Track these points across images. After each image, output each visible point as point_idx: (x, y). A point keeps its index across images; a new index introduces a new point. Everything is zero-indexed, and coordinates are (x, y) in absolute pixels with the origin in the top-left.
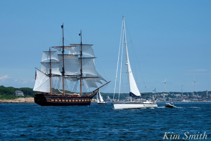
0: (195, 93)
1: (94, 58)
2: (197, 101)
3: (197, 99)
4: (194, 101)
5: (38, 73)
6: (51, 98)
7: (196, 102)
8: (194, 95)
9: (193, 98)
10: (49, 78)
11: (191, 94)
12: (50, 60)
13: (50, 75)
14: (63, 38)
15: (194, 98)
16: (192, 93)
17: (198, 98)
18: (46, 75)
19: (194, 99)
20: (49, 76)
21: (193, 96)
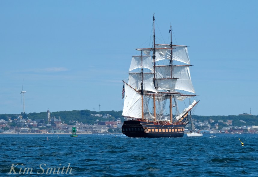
0: (24, 116)
1: (189, 66)
2: (28, 132)
3: (29, 129)
4: (23, 132)
5: (126, 88)
6: (148, 126)
7: (25, 134)
8: (22, 120)
9: (19, 126)
10: (140, 96)
11: (16, 118)
12: (142, 69)
13: (142, 92)
14: (154, 36)
15: (23, 125)
16: (19, 115)
17: (30, 126)
18: (137, 91)
19: (22, 128)
20: (140, 94)
21: (20, 122)
